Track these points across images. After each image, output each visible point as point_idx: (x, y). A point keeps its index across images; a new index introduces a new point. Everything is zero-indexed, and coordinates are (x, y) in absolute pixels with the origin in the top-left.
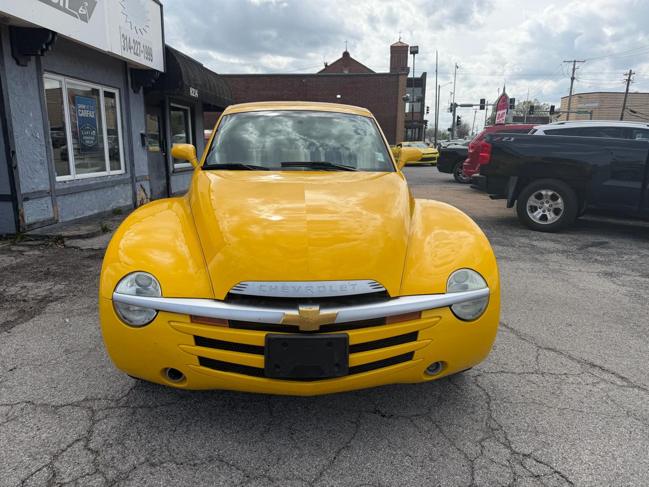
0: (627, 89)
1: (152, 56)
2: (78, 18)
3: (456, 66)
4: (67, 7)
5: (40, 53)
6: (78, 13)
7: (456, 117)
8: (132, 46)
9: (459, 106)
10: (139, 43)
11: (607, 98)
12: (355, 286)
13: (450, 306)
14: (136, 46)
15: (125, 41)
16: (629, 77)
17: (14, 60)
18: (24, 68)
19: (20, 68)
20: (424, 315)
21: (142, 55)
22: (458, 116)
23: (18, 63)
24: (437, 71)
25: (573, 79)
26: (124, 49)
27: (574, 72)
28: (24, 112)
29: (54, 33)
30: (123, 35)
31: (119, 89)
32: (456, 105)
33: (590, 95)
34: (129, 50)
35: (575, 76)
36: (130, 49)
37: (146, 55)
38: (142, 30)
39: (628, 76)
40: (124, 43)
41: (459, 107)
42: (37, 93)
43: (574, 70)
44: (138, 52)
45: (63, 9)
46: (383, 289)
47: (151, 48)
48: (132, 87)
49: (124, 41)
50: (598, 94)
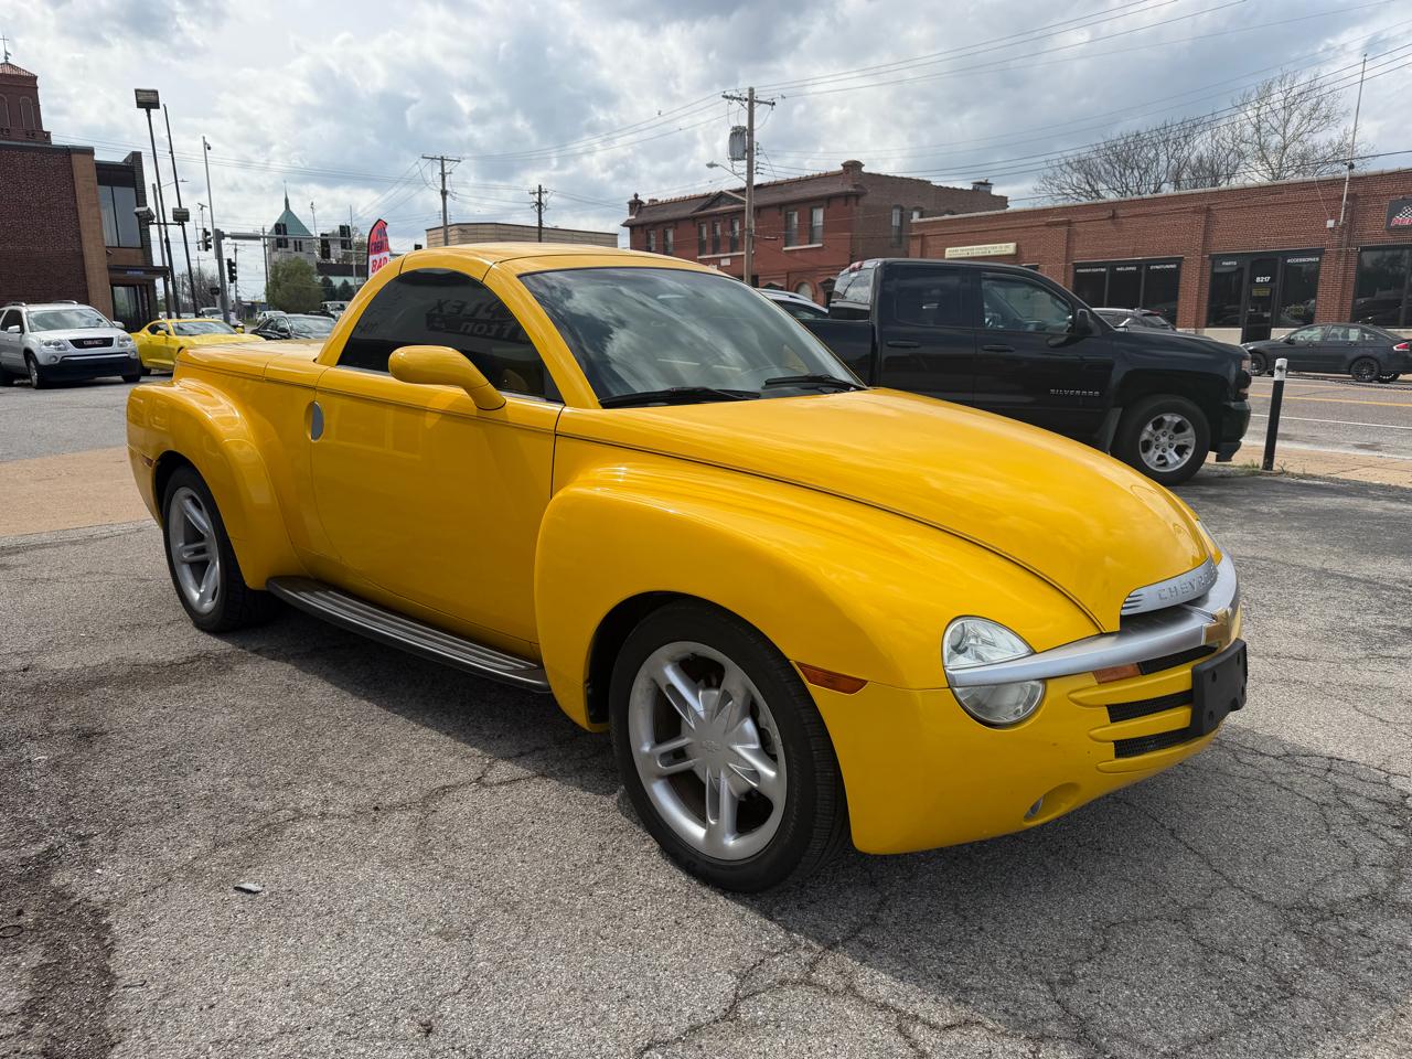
0: (540, 221)
3: (205, 143)
7: (225, 262)
9: (228, 236)
11: (509, 234)
16: (540, 199)
22: (229, 260)
24: (171, 152)
25: (444, 193)
27: (443, 180)
32: (220, 235)
33: (480, 227)
35: (447, 188)
39: (537, 195)
41: (228, 240)
43: (443, 175)
50: (493, 226)
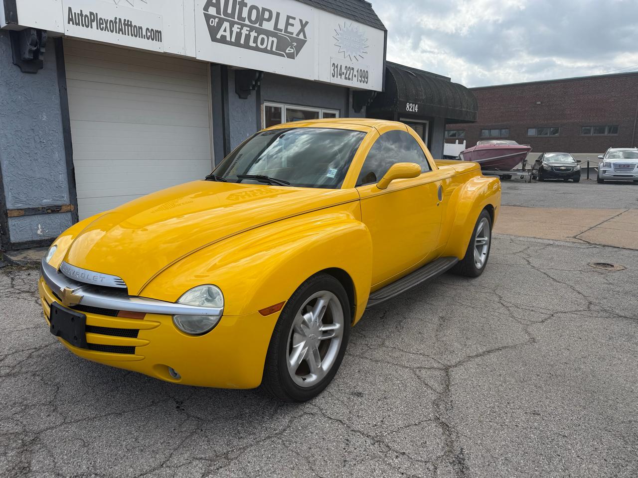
1: (367, 78)
2: (285, 57)
4: (274, 49)
5: (251, 88)
6: (285, 53)
8: (343, 73)
10: (353, 69)
12: (103, 279)
13: (173, 315)
14: (348, 72)
15: (336, 69)
17: (237, 95)
18: (246, 100)
19: (241, 101)
20: (146, 318)
21: (355, 79)
23: (240, 97)
26: (334, 76)
28: (241, 134)
29: (260, 72)
30: (334, 64)
31: (340, 110)
34: (339, 77)
36: (340, 75)
37: (359, 78)
38: (358, 57)
40: (334, 71)
42: (255, 118)
44: (351, 77)
45: (271, 52)
46: (125, 287)
47: (367, 71)
48: (353, 107)
49: (334, 70)
